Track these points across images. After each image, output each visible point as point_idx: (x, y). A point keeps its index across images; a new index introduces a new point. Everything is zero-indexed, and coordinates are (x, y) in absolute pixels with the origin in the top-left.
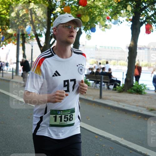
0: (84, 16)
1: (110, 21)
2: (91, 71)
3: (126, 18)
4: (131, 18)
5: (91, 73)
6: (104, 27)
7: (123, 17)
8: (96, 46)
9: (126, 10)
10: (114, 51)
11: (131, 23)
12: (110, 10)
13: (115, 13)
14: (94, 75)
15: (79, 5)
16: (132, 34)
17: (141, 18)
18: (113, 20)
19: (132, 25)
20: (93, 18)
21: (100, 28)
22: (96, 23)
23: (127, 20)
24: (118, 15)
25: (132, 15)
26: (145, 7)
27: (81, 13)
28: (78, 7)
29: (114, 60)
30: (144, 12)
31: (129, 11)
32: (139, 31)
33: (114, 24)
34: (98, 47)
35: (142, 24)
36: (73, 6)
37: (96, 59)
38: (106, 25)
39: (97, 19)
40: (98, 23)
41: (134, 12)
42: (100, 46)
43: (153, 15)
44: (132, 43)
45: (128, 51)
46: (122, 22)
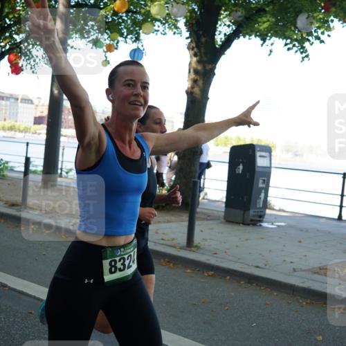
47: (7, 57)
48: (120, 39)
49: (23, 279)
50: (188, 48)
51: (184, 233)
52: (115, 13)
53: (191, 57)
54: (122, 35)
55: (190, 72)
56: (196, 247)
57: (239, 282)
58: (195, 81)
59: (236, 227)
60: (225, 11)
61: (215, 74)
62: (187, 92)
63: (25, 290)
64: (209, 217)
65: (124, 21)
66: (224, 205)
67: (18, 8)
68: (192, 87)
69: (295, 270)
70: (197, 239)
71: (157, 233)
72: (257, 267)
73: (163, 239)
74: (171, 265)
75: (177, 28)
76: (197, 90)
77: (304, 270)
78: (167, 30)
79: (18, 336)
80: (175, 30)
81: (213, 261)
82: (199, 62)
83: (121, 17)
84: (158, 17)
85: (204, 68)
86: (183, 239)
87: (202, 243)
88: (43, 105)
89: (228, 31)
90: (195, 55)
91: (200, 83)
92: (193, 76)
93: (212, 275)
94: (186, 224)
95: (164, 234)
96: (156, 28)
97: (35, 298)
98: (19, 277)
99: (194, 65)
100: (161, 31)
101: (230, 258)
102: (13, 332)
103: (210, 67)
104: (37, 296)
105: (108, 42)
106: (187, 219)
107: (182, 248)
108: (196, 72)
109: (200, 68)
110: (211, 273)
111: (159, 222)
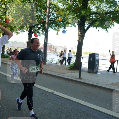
0: (8, 27)
1: (20, 30)
2: (10, 52)
3: (26, 30)
4: (29, 30)
5: (10, 53)
6: (17, 33)
7: (25, 29)
8: (13, 41)
9: (26, 27)
10: (20, 44)
11: (28, 32)
12: (19, 26)
13: (22, 27)
14: (12, 54)
15: (6, 23)
16: (29, 36)
17: (32, 30)
18: (21, 30)
19: (29, 33)
20: (12, 28)
21: (15, 33)
22: (13, 31)
23: (26, 31)
24: (23, 28)
25: (29, 29)
26: (34, 26)
27: (6, 26)
28: (5, 23)
29: (20, 47)
30: (34, 28)
31: (27, 27)
32: (32, 36)
33: (21, 32)
34: (13, 42)
35: (33, 33)
36: (3, 23)
37: (12, 47)
38: (17, 32)
39: (14, 29)
40: (14, 31)
41: (30, 28)
42: (14, 42)
43: (37, 30)
44: (29, 41)
45: (27, 44)
46: (24, 32)
47: (34, 33)
48: (61, 28)
49: (40, 85)
50: (78, 30)
51: (78, 75)
52: (59, 22)
53: (79, 32)
54: (61, 27)
55: (78, 36)
56: (81, 78)
57: (92, 87)
58: (80, 38)
59: (91, 74)
60: (87, 21)
61: (84, 36)
62: (78, 41)
63: (41, 88)
64: (84, 71)
65: (62, 24)
66: (87, 69)
67: (36, 22)
68: (79, 40)
69: (106, 84)
70: (81, 77)
71: (71, 75)
72: (97, 83)
73: (73, 77)
74: (75, 83)
75: (75, 25)
76: (80, 40)
77: (109, 84)
78: (72, 26)
79: (40, 99)
80: (74, 26)
81: (86, 82)
82: (81, 33)
83: (61, 23)
84: (70, 23)
85: (82, 35)
86: (78, 77)
87: (83, 78)
88: (41, 45)
89: (88, 26)
90: (80, 32)
91: (81, 38)
92: (79, 37)
93: (86, 85)
94: (79, 73)
95: (73, 75)
96: (69, 25)
97: (43, 90)
98: (39, 85)
99: (79, 34)
100: (71, 26)
101: (90, 81)
102: (39, 98)
103: (83, 34)
104: (44, 89)
105: (58, 29)
106: (79, 72)
107: (78, 79)
108: (80, 36)
109: (81, 35)
110: (85, 85)
111: (72, 73)
